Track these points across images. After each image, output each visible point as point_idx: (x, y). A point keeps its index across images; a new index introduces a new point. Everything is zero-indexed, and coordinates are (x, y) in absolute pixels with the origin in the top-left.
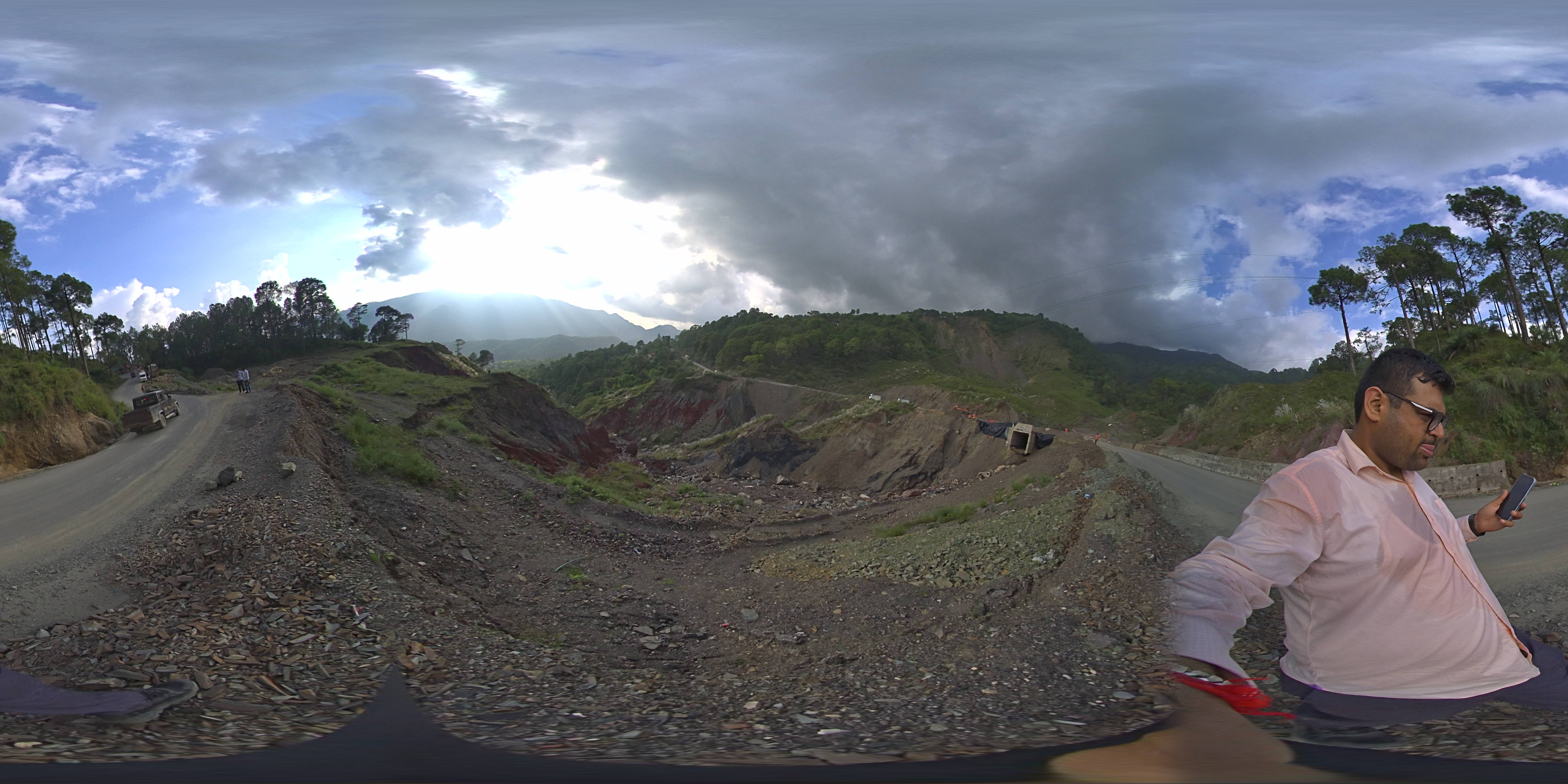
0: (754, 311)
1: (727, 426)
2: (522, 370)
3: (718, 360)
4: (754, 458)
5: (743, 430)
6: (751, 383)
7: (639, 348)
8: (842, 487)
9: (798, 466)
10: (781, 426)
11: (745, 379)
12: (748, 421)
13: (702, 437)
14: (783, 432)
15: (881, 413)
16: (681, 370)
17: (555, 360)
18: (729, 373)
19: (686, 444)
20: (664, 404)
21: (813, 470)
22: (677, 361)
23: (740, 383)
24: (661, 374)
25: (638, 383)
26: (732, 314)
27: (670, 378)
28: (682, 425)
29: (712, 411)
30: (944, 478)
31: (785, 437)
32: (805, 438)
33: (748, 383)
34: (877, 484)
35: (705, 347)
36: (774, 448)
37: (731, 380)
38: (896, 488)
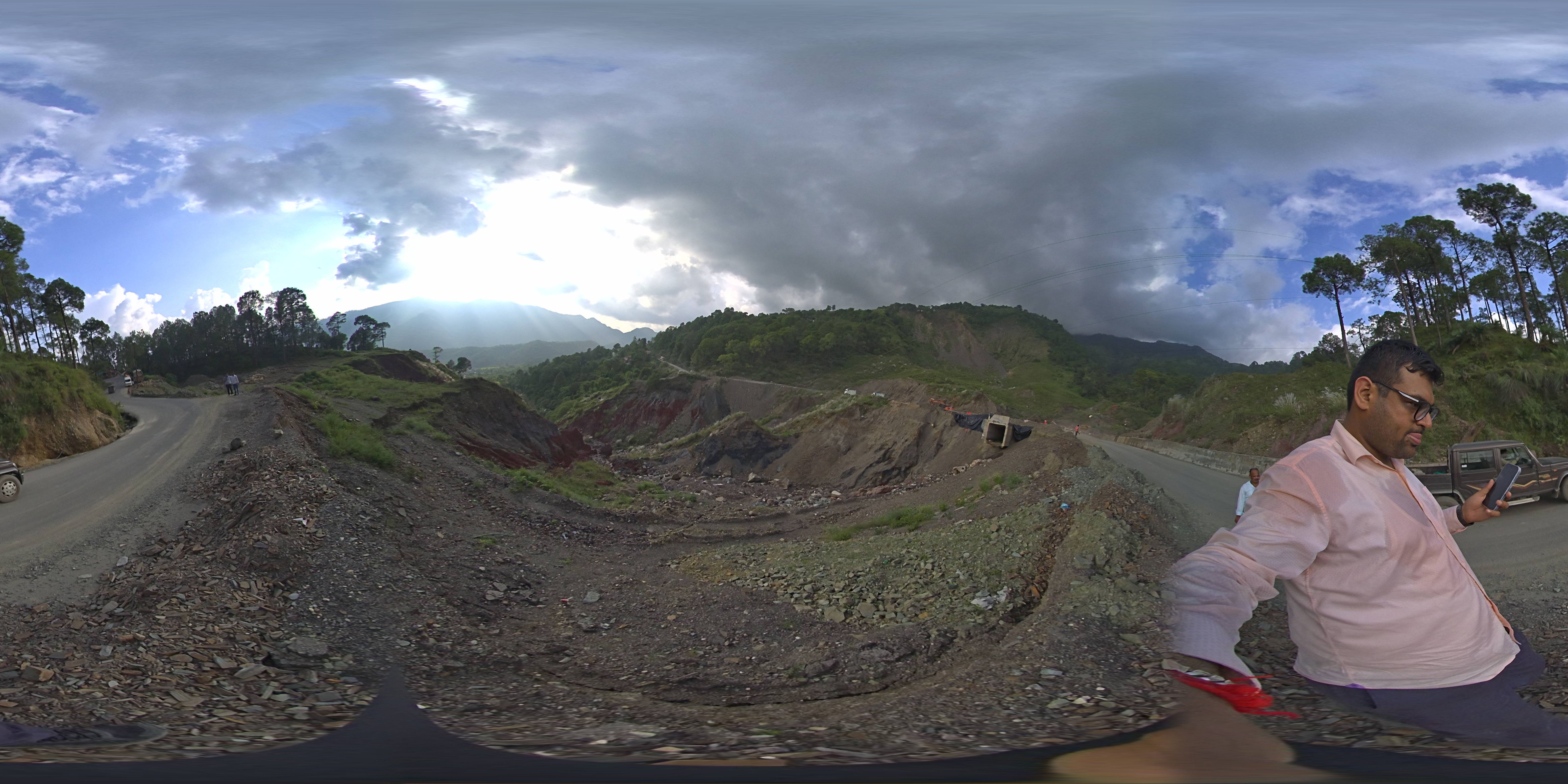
0: (729, 311)
1: (701, 425)
2: (501, 377)
3: (693, 360)
4: (726, 456)
5: (715, 428)
6: (725, 382)
7: (616, 351)
8: (815, 483)
9: (770, 463)
10: (753, 423)
11: (719, 378)
12: (720, 420)
13: (677, 436)
14: (754, 429)
15: (854, 407)
16: (656, 372)
17: (533, 366)
18: (703, 373)
19: (660, 444)
20: (639, 406)
21: (785, 466)
22: (652, 362)
23: (714, 382)
24: (636, 376)
25: (614, 386)
26: (707, 314)
27: (645, 379)
28: (656, 426)
29: (687, 410)
30: (918, 473)
31: (757, 434)
32: (779, 435)
33: (722, 382)
34: (851, 480)
35: (680, 348)
36: (745, 446)
37: (705, 379)
38: (869, 484)
